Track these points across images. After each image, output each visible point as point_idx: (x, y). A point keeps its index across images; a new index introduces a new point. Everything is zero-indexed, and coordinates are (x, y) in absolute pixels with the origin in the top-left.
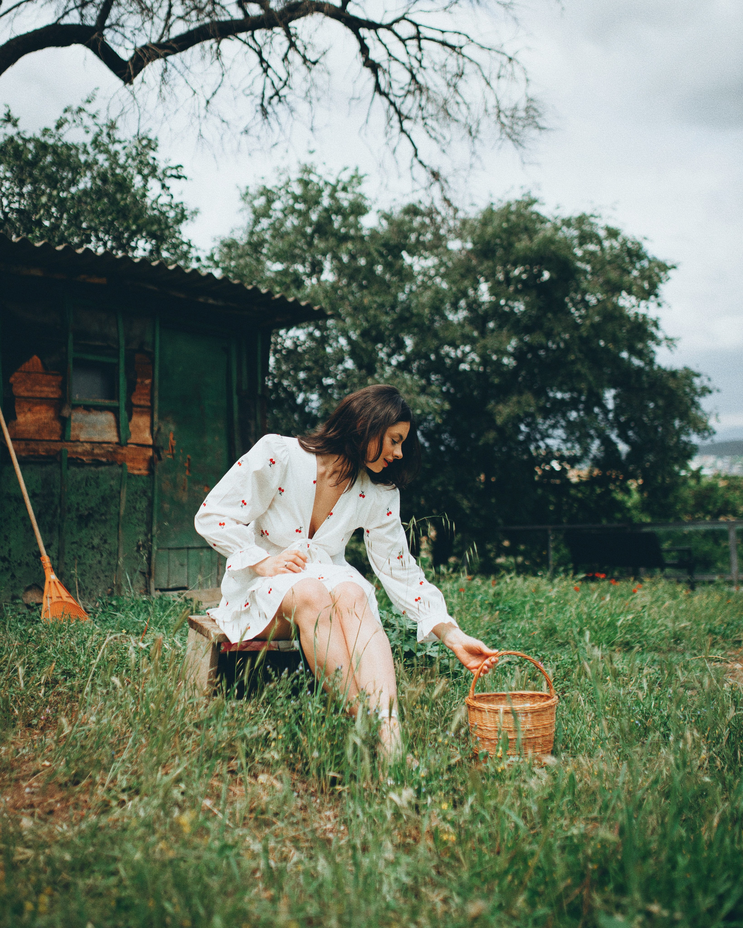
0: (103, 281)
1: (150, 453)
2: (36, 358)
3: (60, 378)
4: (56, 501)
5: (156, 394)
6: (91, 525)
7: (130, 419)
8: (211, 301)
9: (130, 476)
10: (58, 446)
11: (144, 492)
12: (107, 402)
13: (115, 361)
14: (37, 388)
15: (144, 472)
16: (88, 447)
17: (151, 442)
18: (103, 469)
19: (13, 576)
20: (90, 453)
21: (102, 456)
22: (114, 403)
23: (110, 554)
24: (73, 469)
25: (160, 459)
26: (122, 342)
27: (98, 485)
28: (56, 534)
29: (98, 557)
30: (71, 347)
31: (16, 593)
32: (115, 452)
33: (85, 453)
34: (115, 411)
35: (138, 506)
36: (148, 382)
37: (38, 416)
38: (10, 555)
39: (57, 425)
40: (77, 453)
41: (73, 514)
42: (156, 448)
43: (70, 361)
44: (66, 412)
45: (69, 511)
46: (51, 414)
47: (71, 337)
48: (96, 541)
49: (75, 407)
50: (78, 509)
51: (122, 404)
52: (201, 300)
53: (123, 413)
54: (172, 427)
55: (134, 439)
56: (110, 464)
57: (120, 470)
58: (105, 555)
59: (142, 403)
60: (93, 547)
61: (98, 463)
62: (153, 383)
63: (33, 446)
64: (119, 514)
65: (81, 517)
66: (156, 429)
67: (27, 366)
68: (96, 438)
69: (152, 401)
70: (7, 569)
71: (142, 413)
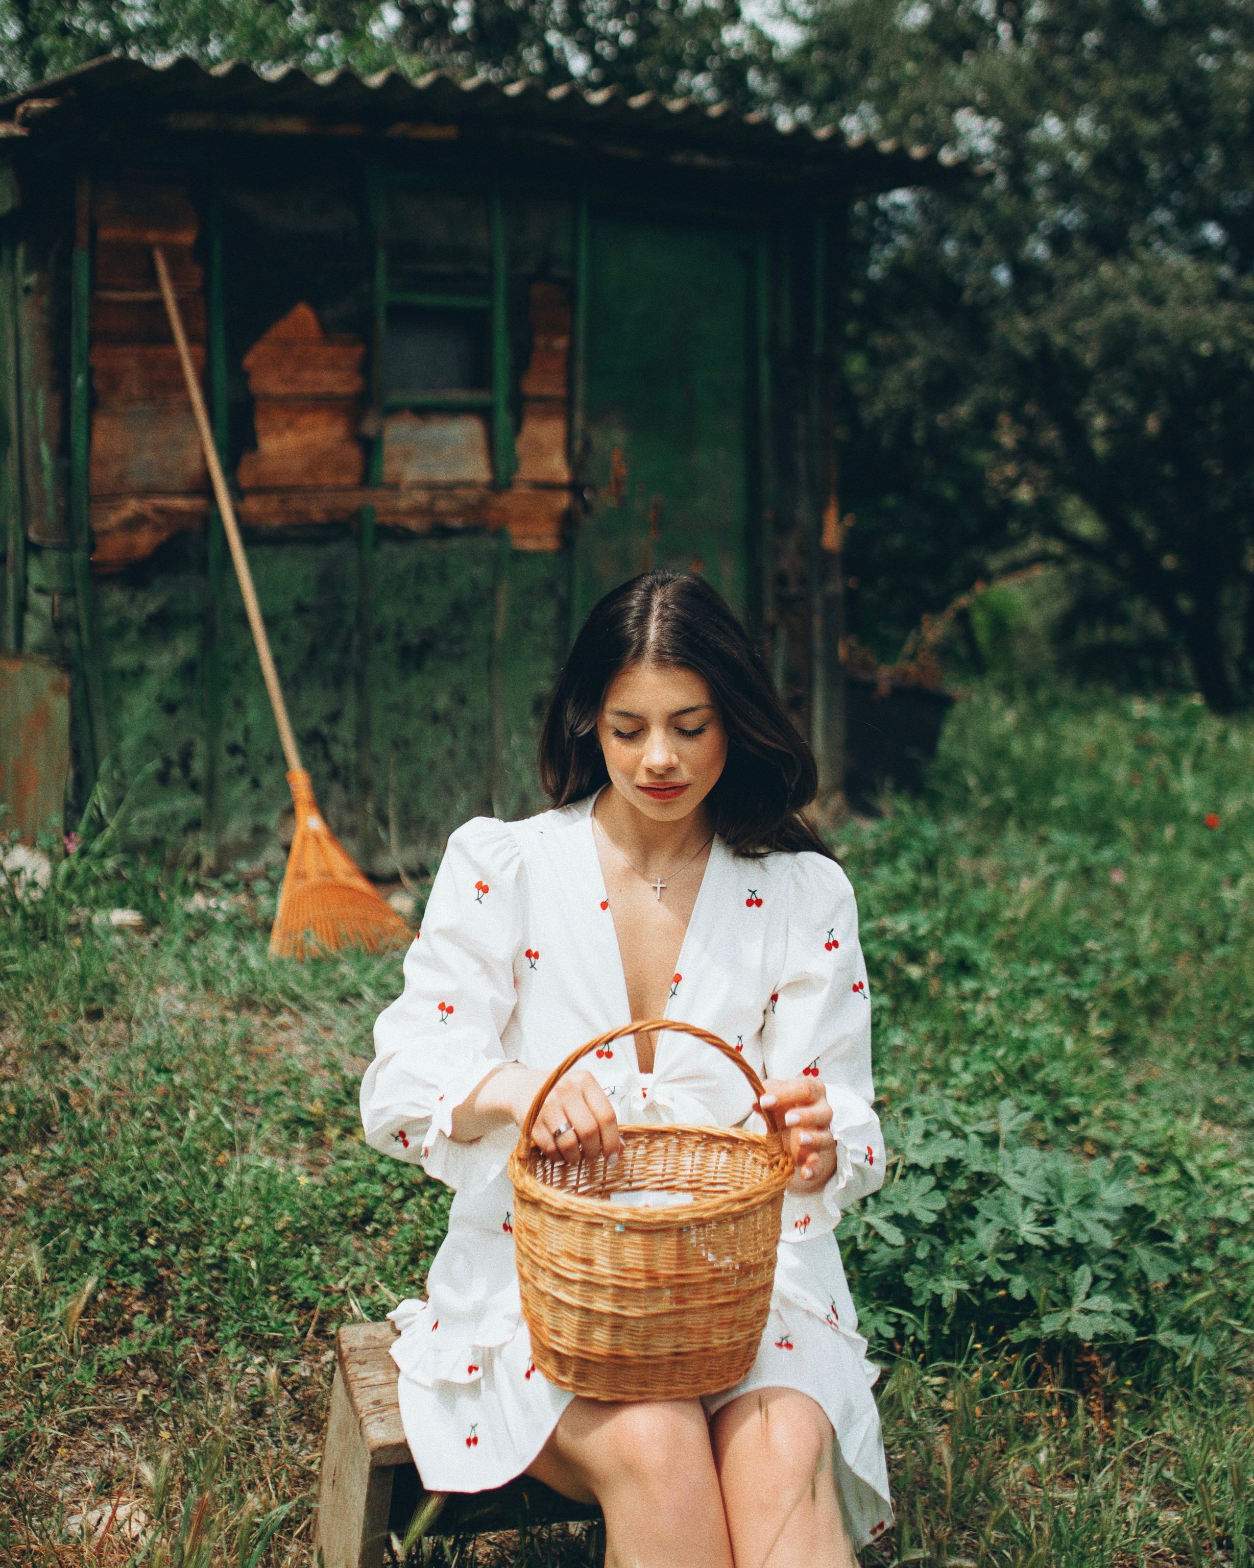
0: (449, 132)
1: (563, 501)
2: (303, 312)
3: (358, 351)
4: (350, 618)
5: (580, 368)
6: (429, 664)
7: (517, 428)
8: (701, 160)
9: (518, 556)
10: (356, 500)
11: (550, 588)
12: (464, 396)
13: (480, 303)
14: (307, 375)
15: (549, 543)
16: (421, 497)
17: (564, 476)
18: (456, 543)
19: (256, 784)
20: (426, 511)
21: (454, 514)
22: (481, 397)
23: (474, 729)
24: (389, 548)
25: (587, 508)
26: (501, 261)
27: (444, 578)
28: (350, 689)
29: (448, 740)
30: (381, 280)
31: (261, 819)
32: (482, 505)
33: (414, 511)
34: (485, 414)
35: (536, 616)
36: (561, 343)
37: (308, 436)
38: (246, 739)
39: (353, 454)
40: (395, 512)
41: (389, 645)
42: (575, 488)
43: (381, 312)
44: (369, 427)
45: (380, 637)
46: (339, 430)
47: (382, 258)
48: (442, 702)
49: (392, 411)
50: (399, 634)
51: (500, 397)
52: (679, 158)
53: (503, 419)
54: (619, 437)
55: (528, 471)
56: (472, 531)
57: (493, 544)
58: (462, 733)
59: (548, 390)
60: (435, 718)
61: (443, 532)
62: (572, 347)
63: (297, 502)
64: (491, 638)
65: (405, 651)
66: (578, 445)
67: (283, 329)
68: (442, 475)
69: (570, 383)
70: (242, 771)
71: (547, 415)
